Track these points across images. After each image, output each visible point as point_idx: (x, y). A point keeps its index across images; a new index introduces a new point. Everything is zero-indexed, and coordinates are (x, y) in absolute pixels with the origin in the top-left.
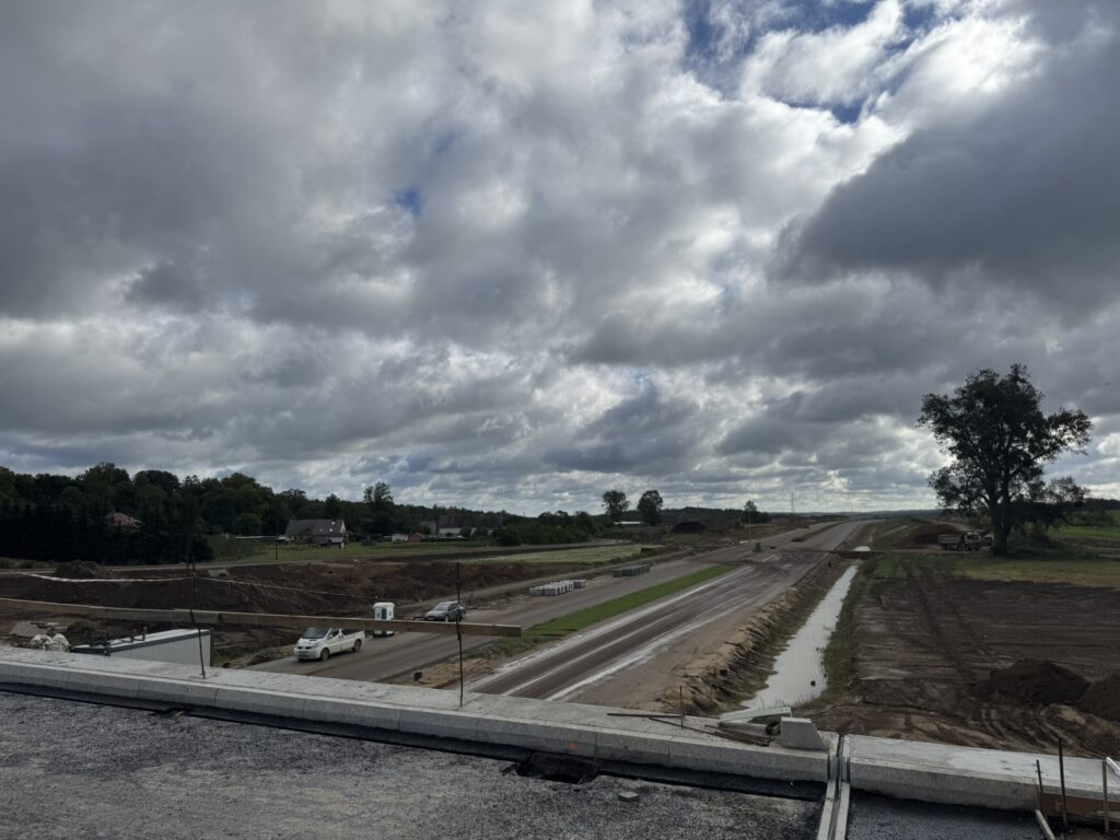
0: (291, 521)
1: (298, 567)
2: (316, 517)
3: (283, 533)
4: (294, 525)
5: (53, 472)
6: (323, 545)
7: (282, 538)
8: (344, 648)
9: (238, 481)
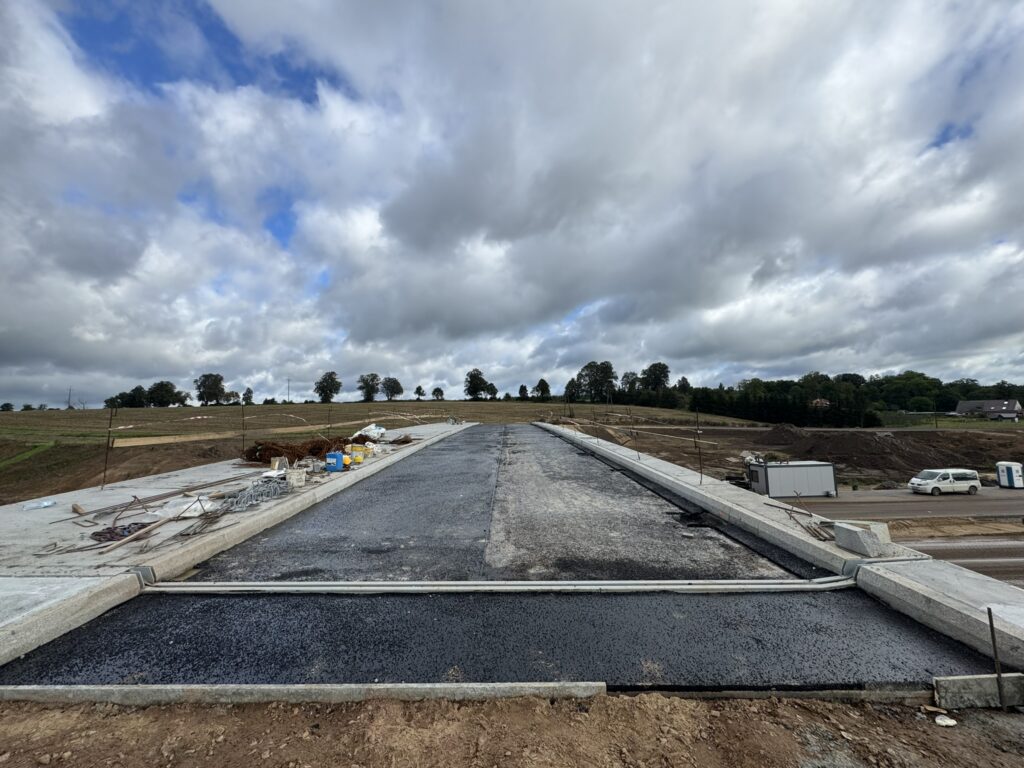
0: (960, 402)
1: (955, 434)
2: (989, 398)
3: (954, 410)
4: (963, 404)
5: (785, 378)
6: (992, 419)
7: (952, 413)
8: (956, 490)
9: (909, 376)
